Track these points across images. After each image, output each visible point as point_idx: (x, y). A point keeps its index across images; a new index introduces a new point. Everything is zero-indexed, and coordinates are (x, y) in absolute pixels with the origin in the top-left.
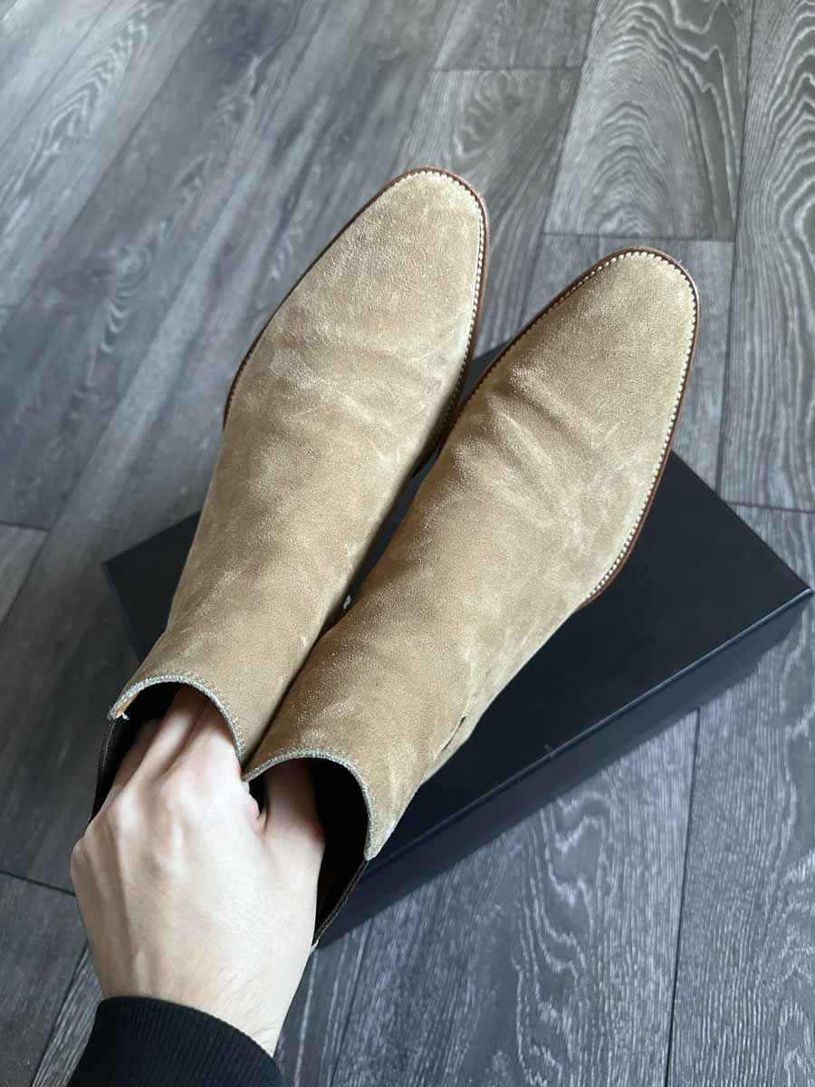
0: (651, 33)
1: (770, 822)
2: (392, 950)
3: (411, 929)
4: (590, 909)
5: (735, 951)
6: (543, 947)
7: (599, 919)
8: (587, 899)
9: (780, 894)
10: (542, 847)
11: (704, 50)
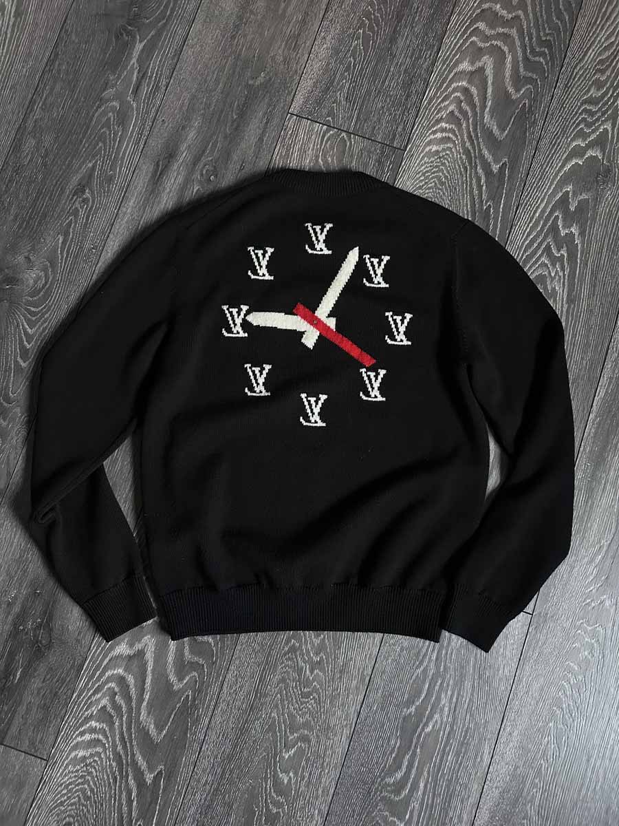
0: (464, 125)
1: (385, 754)
2: (198, 797)
3: (208, 787)
4: (293, 786)
5: (354, 811)
6: (269, 801)
7: (297, 791)
8: (293, 782)
9: (380, 788)
10: (276, 755)
11: (496, 161)
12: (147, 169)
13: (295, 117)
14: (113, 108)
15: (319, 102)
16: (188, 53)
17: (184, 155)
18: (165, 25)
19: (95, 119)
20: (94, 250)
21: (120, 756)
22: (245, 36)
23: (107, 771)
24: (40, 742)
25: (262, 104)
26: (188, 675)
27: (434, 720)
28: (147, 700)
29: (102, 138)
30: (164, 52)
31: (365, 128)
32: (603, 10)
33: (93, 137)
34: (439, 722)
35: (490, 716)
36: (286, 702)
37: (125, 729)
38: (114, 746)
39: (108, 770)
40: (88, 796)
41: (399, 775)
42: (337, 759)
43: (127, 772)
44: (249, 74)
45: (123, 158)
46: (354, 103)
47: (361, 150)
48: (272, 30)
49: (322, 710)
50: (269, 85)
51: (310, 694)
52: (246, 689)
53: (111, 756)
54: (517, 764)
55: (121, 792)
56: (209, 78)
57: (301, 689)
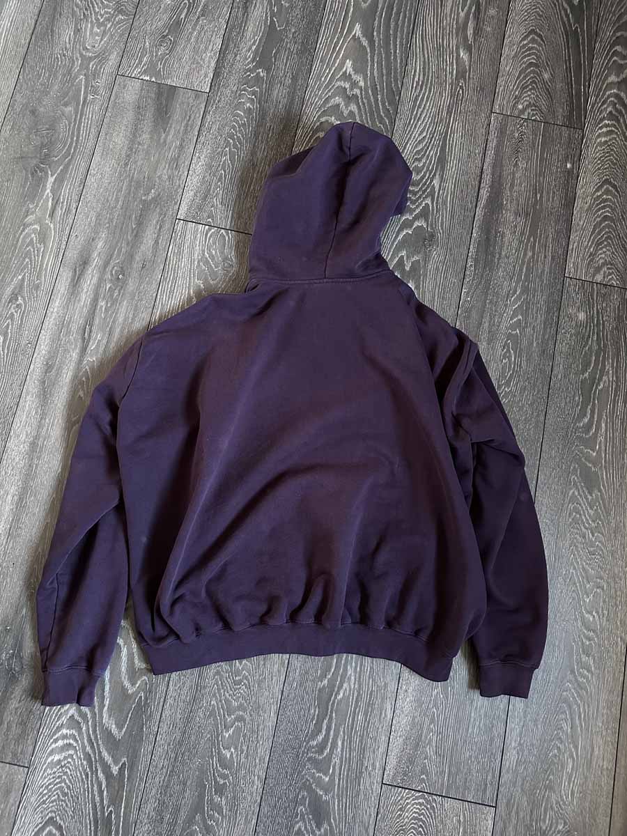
2: (157, 780)
3: (165, 770)
4: (235, 759)
5: (287, 772)
6: (216, 775)
7: (239, 763)
8: (234, 756)
9: (306, 750)
10: (218, 735)
12: (66, 276)
13: (182, 221)
14: (34, 231)
15: (200, 208)
16: (91, 180)
17: (96, 260)
18: (70, 160)
19: (20, 241)
20: (30, 345)
21: (90, 755)
22: (136, 162)
23: (79, 770)
24: (21, 753)
25: (155, 214)
26: (139, 679)
27: (344, 688)
28: (107, 705)
29: (28, 254)
30: (72, 181)
31: (239, 224)
32: (415, 112)
33: (20, 255)
34: (348, 689)
35: (388, 679)
36: (222, 691)
37: (91, 732)
38: (84, 747)
39: (81, 769)
40: (65, 793)
41: (320, 738)
42: (269, 732)
43: (96, 767)
44: (142, 192)
45: (46, 270)
46: (228, 206)
47: (238, 242)
48: (157, 155)
49: (252, 693)
50: (158, 199)
51: (241, 681)
52: (188, 684)
53: (82, 756)
54: (415, 715)
55: (93, 786)
56: (110, 198)
57: (233, 679)
